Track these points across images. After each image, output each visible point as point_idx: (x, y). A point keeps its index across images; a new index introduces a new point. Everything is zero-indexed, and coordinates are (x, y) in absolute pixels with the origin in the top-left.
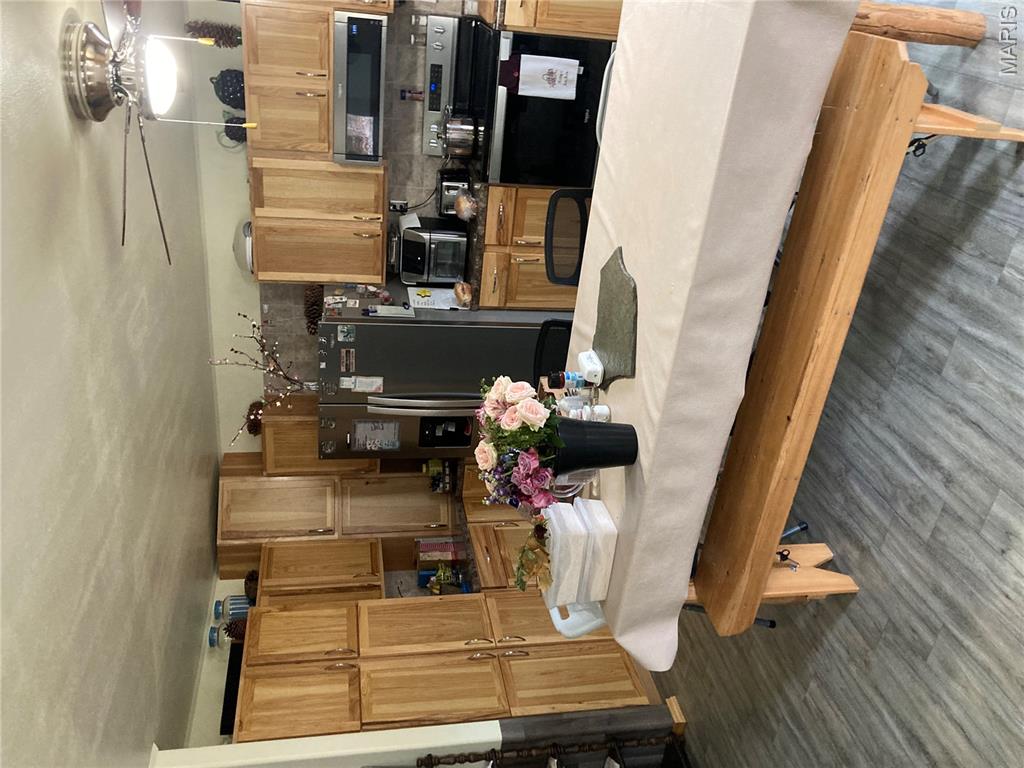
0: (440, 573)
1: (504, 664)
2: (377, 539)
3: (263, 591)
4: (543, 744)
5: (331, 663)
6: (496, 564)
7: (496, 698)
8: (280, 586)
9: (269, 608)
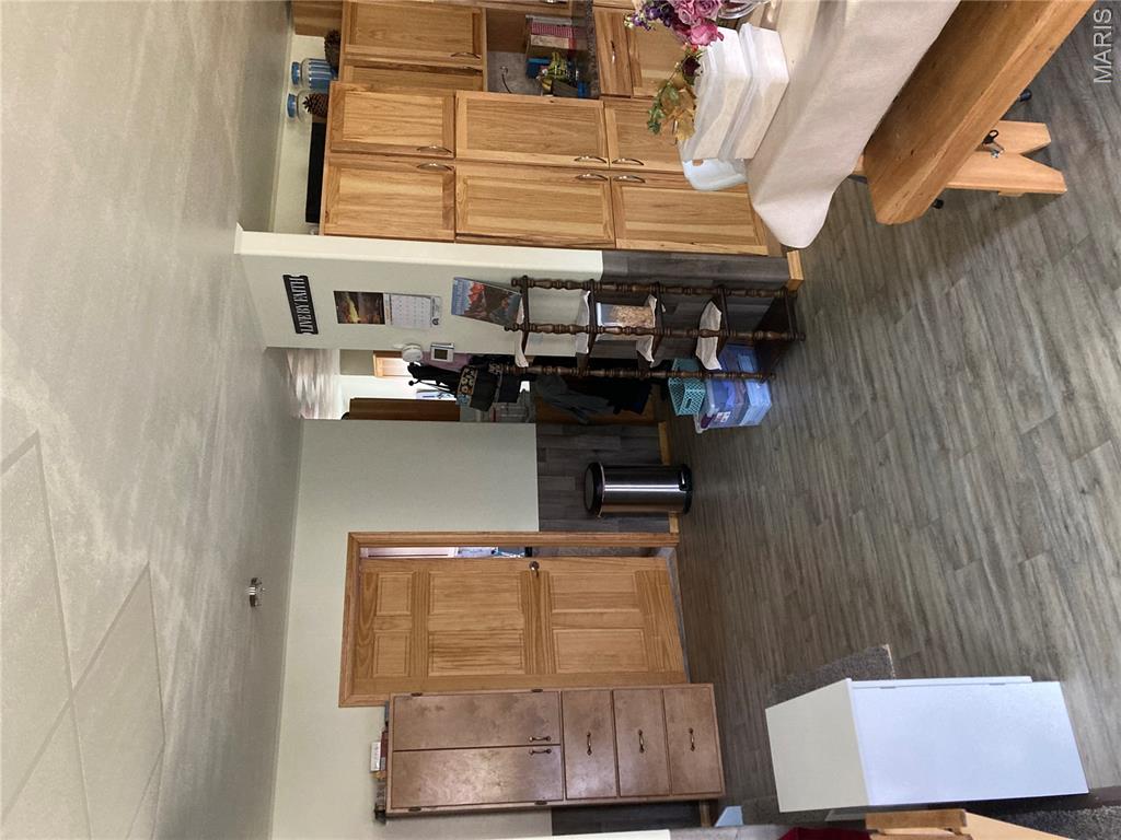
0: (554, 64)
1: (616, 190)
2: (480, 8)
3: (346, 60)
4: (646, 281)
5: (423, 161)
6: (622, 66)
7: (602, 226)
8: (365, 55)
9: (354, 86)
